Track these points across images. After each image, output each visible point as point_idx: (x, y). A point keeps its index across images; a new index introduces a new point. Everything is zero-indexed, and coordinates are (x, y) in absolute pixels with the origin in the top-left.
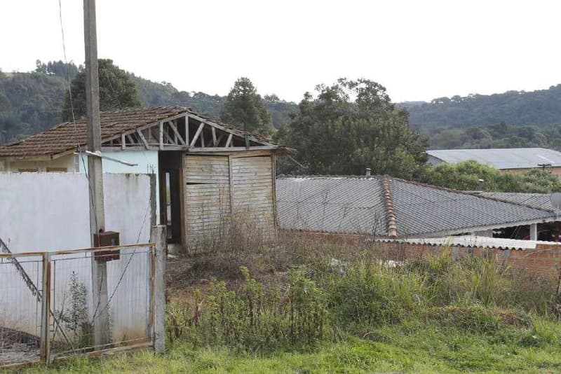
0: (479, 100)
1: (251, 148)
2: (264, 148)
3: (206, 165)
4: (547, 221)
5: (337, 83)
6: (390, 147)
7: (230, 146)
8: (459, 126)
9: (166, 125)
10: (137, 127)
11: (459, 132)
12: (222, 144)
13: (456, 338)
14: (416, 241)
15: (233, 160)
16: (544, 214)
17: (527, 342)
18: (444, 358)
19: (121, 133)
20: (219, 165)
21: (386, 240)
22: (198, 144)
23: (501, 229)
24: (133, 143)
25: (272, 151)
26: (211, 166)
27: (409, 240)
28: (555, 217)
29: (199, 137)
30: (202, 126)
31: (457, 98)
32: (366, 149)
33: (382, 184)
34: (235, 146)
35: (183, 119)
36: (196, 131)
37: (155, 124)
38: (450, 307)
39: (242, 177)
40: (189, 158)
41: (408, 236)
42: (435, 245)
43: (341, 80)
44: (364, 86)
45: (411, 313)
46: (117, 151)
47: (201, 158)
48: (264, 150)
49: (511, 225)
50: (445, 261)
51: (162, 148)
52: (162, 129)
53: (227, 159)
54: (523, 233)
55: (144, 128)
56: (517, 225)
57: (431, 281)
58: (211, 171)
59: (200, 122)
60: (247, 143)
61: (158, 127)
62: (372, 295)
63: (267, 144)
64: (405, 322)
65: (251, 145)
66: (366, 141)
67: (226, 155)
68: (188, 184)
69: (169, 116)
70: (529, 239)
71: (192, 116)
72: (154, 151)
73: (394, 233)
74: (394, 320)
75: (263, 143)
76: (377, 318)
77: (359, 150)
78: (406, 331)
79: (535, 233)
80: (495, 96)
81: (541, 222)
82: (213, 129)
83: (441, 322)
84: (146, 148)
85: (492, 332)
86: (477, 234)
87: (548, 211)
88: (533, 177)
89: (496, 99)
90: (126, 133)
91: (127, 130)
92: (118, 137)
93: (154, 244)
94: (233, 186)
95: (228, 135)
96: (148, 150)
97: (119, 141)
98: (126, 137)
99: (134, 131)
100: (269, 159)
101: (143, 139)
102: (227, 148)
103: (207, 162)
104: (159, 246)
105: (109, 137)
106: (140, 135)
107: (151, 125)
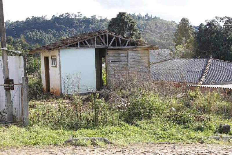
1: (138, 47)
2: (144, 46)
3: (117, 54)
5: (214, 18)
7: (128, 45)
9: (98, 37)
10: (85, 39)
12: (125, 45)
15: (129, 52)
19: (77, 41)
20: (123, 54)
22: (113, 45)
24: (84, 45)
25: (148, 47)
26: (119, 54)
30: (114, 38)
34: (131, 46)
35: (105, 35)
36: (111, 41)
37: (93, 37)
39: (134, 59)
40: (109, 51)
43: (216, 17)
44: (226, 19)
46: (77, 48)
47: (114, 51)
48: (144, 47)
51: (96, 47)
52: (96, 39)
53: (126, 51)
55: (88, 39)
58: (119, 56)
59: (114, 36)
60: (135, 44)
63: (145, 45)
65: (137, 45)
68: (109, 61)
69: (99, 34)
71: (110, 34)
72: (92, 48)
75: (143, 44)
82: (120, 39)
84: (88, 47)
90: (80, 41)
91: (79, 40)
92: (76, 43)
93: (22, 84)
94: (129, 63)
95: (127, 41)
96: (90, 48)
97: (77, 44)
98: (81, 43)
99: (83, 40)
100: (147, 51)
101: (87, 43)
102: (126, 47)
103: (118, 53)
104: (24, 85)
105: (72, 43)
106: (86, 42)
107: (92, 38)
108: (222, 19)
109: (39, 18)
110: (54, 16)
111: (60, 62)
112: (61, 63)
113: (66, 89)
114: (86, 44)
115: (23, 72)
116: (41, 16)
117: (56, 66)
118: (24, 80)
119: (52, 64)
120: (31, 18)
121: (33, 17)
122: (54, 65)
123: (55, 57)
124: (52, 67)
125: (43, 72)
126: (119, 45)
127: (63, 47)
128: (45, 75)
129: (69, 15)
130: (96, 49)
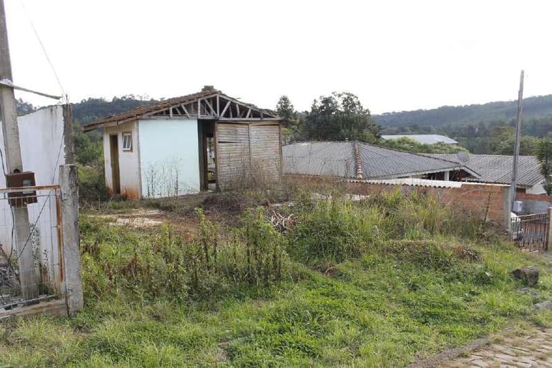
0: (404, 113)
1: (265, 119)
2: (273, 119)
3: (232, 130)
4: (456, 169)
5: (330, 95)
6: (360, 130)
7: (250, 117)
8: (395, 126)
9: (203, 102)
10: (181, 103)
11: (395, 128)
12: (244, 116)
13: (414, 277)
14: (375, 181)
15: (252, 127)
16: (454, 165)
17: (482, 280)
18: (404, 302)
19: (169, 107)
20: (241, 129)
21: (355, 181)
22: (227, 115)
23: (425, 174)
24: (180, 113)
25: (280, 121)
26: (236, 131)
27: (370, 181)
28: (460, 167)
29: (228, 109)
30: (229, 103)
31: (394, 113)
32: (347, 130)
33: (354, 146)
34: (254, 117)
35: (215, 99)
36: (225, 106)
37: (195, 101)
38: (405, 241)
39: (258, 138)
40: (221, 125)
41: (370, 178)
42: (388, 184)
43: (333, 93)
44: (346, 96)
45: (371, 245)
46: (167, 119)
47: (228, 125)
49: (434, 172)
50: (398, 197)
51: (199, 117)
52: (199, 104)
53: (248, 126)
54: (440, 176)
55: (186, 103)
56: (439, 171)
57: (387, 214)
58: (236, 134)
59: (228, 101)
60: (262, 116)
61: (197, 102)
62: (336, 230)
63: (276, 116)
64: (365, 256)
65: (264, 117)
66: (347, 126)
67: (247, 124)
68: (220, 142)
69: (205, 96)
70: (443, 180)
71: (221, 96)
72: (194, 119)
73: (361, 176)
74: (355, 253)
75: (272, 116)
76: (340, 253)
77: (343, 131)
78: (366, 266)
79: (447, 176)
80: (412, 112)
81: (452, 169)
82: (237, 106)
83: (397, 256)
84: (188, 118)
85: (446, 268)
86: (413, 177)
87: (456, 163)
88: (439, 146)
89: (413, 113)
90: (173, 107)
91: (173, 105)
92: (166, 109)
93: (59, 186)
94: (252, 145)
95: (248, 109)
96: (190, 119)
97: (168, 112)
98: (174, 110)
99: (178, 105)
100: (278, 127)
101: (186, 111)
102: (247, 118)
103: (233, 128)
104: (66, 188)
105: (159, 109)
106: (184, 108)
107: (192, 102)
108: (340, 96)
109: (97, 100)
110: (115, 97)
111: (138, 143)
112: (140, 144)
113: (150, 189)
114: (183, 113)
115: (63, 150)
116: (99, 98)
117: (132, 149)
118: (66, 175)
119: (124, 147)
120: (87, 100)
121: (90, 98)
122: (128, 147)
123: (129, 134)
124: (124, 151)
125: (107, 161)
126: (235, 116)
127: (144, 117)
128: (112, 166)
129: (133, 97)
130: (199, 121)
